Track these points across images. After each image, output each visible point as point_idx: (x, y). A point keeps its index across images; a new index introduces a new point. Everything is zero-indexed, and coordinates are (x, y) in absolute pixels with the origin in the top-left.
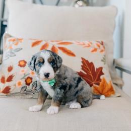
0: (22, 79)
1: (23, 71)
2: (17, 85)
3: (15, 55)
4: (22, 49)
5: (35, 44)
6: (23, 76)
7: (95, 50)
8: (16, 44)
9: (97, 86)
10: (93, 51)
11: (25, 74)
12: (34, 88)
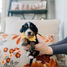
0: (4, 59)
1: (5, 54)
2: (2, 63)
3: (3, 45)
4: (7, 41)
5: (14, 38)
6: (5, 57)
7: (47, 41)
8: (4, 38)
9: (48, 63)
10: (46, 42)
11: (6, 56)
12: (11, 64)
